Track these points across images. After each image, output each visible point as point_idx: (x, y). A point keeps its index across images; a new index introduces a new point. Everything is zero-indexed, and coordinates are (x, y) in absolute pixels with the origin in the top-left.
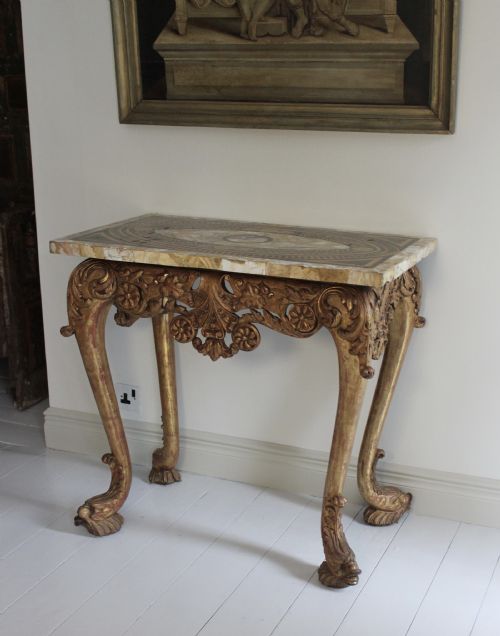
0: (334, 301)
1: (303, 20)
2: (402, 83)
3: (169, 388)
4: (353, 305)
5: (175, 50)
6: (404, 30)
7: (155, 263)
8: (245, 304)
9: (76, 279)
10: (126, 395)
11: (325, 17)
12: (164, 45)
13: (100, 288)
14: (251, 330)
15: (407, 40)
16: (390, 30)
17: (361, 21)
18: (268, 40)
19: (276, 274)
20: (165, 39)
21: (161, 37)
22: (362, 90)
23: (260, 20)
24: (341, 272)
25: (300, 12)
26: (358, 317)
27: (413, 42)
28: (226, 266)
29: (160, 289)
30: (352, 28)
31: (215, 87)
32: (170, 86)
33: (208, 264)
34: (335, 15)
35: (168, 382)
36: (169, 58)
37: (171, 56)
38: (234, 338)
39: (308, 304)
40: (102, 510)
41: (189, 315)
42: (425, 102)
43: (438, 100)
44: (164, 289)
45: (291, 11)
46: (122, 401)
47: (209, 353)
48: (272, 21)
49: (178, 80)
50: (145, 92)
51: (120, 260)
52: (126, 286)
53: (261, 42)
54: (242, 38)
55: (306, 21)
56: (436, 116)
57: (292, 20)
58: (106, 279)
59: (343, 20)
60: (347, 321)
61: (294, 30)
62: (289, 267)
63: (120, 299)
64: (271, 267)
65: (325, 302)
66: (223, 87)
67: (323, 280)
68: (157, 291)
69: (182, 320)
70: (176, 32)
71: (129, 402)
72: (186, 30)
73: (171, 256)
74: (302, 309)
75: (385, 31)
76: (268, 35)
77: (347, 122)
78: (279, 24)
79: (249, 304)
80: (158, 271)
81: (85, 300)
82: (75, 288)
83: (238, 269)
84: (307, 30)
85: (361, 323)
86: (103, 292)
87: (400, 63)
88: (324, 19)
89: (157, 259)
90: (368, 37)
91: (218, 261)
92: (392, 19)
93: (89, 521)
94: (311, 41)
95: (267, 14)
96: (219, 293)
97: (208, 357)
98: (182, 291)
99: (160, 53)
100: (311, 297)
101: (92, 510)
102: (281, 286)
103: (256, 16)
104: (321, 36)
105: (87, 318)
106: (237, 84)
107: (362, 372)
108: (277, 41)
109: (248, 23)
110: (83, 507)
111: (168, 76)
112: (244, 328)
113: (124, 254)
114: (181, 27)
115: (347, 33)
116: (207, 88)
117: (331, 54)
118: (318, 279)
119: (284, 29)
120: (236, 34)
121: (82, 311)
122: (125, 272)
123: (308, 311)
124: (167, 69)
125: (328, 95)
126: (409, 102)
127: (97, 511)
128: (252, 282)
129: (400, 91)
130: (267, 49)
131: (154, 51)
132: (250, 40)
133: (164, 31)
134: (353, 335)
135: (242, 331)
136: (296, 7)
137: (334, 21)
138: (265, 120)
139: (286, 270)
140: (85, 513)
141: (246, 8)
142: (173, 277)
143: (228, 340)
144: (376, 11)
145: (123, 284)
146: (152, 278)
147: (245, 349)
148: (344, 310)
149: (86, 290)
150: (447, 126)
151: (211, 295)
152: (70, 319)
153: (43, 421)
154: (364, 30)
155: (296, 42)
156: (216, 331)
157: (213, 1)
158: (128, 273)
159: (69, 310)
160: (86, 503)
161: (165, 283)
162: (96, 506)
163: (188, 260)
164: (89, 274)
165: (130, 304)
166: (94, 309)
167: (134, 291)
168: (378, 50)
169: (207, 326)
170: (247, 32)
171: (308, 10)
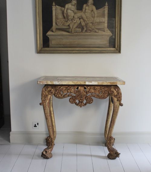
0: (112, 89)
1: (85, 29)
2: (108, 43)
3: (53, 120)
4: (118, 90)
5: (52, 36)
6: (109, 31)
7: (68, 84)
8: (90, 92)
9: (44, 90)
10: (35, 125)
13: (51, 92)
14: (91, 99)
15: (109, 33)
16: (106, 31)
17: (99, 29)
18: (77, 33)
19: (100, 84)
20: (49, 33)
21: (48, 32)
22: (99, 44)
23: (75, 29)
24: (116, 82)
25: (85, 27)
28: (87, 83)
30: (97, 31)
31: (63, 44)
32: (50, 44)
33: (82, 83)
34: (93, 28)
35: (53, 118)
36: (50, 37)
38: (87, 101)
40: (48, 152)
41: (75, 97)
42: (114, 47)
43: (117, 46)
44: (69, 91)
46: (34, 126)
47: (80, 106)
48: (77, 29)
49: (52, 42)
50: (43, 46)
51: (58, 84)
52: (58, 91)
53: (75, 34)
54: (70, 33)
55: (86, 29)
56: (117, 50)
57: (83, 29)
58: (52, 90)
59: (95, 29)
60: (116, 94)
61: (83, 31)
62: (103, 82)
63: (56, 94)
65: (110, 90)
66: (64, 44)
67: (111, 84)
68: (66, 91)
69: (73, 98)
70: (53, 31)
71: (36, 127)
73: (73, 82)
74: (104, 92)
75: (104, 31)
76: (76, 32)
77: (96, 51)
78: (80, 30)
79: (91, 92)
80: (67, 86)
81: (47, 95)
82: (44, 92)
83: (90, 84)
84: (86, 31)
85: (120, 94)
87: (108, 38)
88: (91, 29)
90: (101, 33)
91: (85, 82)
92: (106, 29)
93: (46, 155)
95: (76, 27)
96: (83, 90)
98: (73, 91)
99: (48, 36)
100: (107, 89)
102: (99, 87)
103: (73, 28)
104: (90, 32)
105: (47, 100)
106: (69, 43)
108: (79, 34)
109: (71, 30)
111: (50, 42)
112: (89, 98)
113: (59, 82)
114: (54, 30)
115: (96, 32)
116: (60, 44)
117: (93, 36)
119: (81, 31)
120: (69, 32)
121: (46, 98)
122: (57, 87)
123: (106, 92)
124: (50, 40)
125: (91, 46)
126: (110, 47)
128: (92, 87)
129: (108, 45)
131: (47, 36)
132: (72, 33)
134: (118, 97)
136: (83, 26)
137: (93, 29)
140: (44, 153)
141: (71, 26)
142: (71, 87)
144: (103, 27)
146: (65, 88)
147: (90, 103)
148: (115, 91)
149: (47, 93)
150: (120, 52)
151: (81, 91)
152: (42, 101)
153: (10, 135)
154: (100, 31)
155: (84, 34)
156: (82, 100)
157: (63, 24)
158: (58, 88)
159: (42, 99)
160: (44, 150)
161: (69, 89)
162: (47, 150)
163: (77, 83)
164: (48, 89)
165: (59, 95)
166: (49, 98)
167: (60, 92)
168: (103, 36)
169: (79, 99)
170: (71, 31)
171: (86, 27)
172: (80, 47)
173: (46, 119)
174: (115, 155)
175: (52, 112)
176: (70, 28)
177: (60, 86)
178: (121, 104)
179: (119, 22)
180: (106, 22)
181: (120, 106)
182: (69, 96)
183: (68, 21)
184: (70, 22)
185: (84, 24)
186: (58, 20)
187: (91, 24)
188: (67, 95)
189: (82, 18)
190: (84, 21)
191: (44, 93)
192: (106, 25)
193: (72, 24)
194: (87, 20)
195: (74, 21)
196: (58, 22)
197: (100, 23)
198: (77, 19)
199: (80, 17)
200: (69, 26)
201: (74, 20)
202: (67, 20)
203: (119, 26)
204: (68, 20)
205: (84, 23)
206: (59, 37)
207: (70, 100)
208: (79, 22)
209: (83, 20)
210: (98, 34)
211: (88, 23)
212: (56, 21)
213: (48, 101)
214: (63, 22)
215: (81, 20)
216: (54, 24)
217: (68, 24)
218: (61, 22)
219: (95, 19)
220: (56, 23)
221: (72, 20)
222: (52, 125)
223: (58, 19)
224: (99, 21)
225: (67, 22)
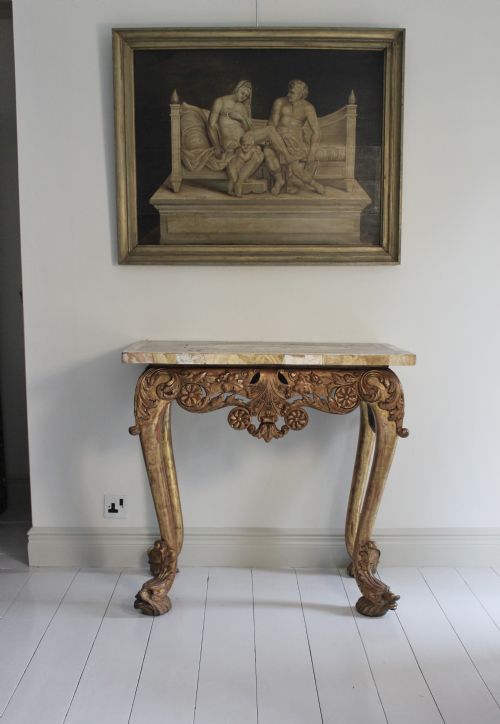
0: (373, 381)
1: (281, 182)
2: (359, 228)
3: (174, 486)
4: (391, 383)
5: (170, 204)
6: (361, 190)
7: (225, 363)
8: (299, 392)
9: (144, 384)
10: (113, 505)
11: (299, 181)
12: (160, 200)
13: (167, 390)
14: (302, 412)
15: (359, 195)
16: (350, 190)
17: (326, 183)
18: (251, 197)
19: (331, 362)
20: (160, 196)
21: (156, 194)
22: (327, 234)
23: (245, 181)
24: (384, 357)
25: (279, 176)
26: (395, 391)
27: (367, 199)
28: (289, 360)
29: (222, 386)
30: (320, 188)
31: (205, 234)
32: (163, 233)
33: (273, 360)
34: (306, 179)
35: (173, 482)
36: (163, 211)
37: (166, 209)
38: (287, 420)
39: (351, 386)
40: (159, 591)
41: (247, 406)
42: (379, 244)
43: (388, 240)
44: (226, 386)
45: (271, 176)
46: (110, 511)
47: (263, 436)
48: (254, 182)
49: (171, 228)
50: (139, 239)
51: (192, 363)
52: (189, 387)
53: (246, 198)
54: (229, 195)
55: (283, 183)
56: (388, 252)
57: (272, 182)
58: (171, 382)
59: (313, 182)
60: (385, 395)
61: (273, 189)
62: (342, 356)
63: (184, 398)
64: (327, 358)
65: (366, 384)
66: (211, 233)
67: (370, 364)
68: (219, 388)
69: (240, 411)
70: (171, 190)
71: (116, 511)
72: (180, 189)
73: (239, 356)
74: (346, 390)
75: (345, 190)
76: (252, 193)
77: (317, 258)
78: (263, 184)
79: (302, 390)
80: (220, 372)
81: (154, 401)
82: (142, 391)
83: (299, 362)
85: (397, 396)
87: (358, 214)
88: (299, 182)
89: (226, 359)
90: (332, 194)
91: (281, 357)
92: (352, 183)
93: (151, 602)
94: (287, 197)
95: (251, 177)
96: (276, 385)
97: (262, 440)
98: (242, 386)
99: (156, 207)
100: (354, 380)
101: (151, 592)
102: (328, 374)
103: (241, 178)
104: (295, 194)
105: (154, 418)
106: (225, 231)
107: (398, 433)
108: (259, 197)
109: (235, 184)
110: (142, 590)
111: (162, 225)
112: (296, 411)
113: (195, 358)
114: (176, 186)
115: (316, 192)
116: (197, 234)
117: (303, 207)
118: (365, 364)
119: (265, 188)
120: (225, 192)
121: (150, 412)
122: (189, 374)
123: (352, 391)
124: (162, 219)
125: (300, 239)
126: (364, 241)
127: (155, 593)
128: (303, 373)
129: (358, 235)
130: (249, 203)
131: (152, 207)
132: (236, 196)
133: (160, 190)
134: (392, 405)
135: (294, 413)
136: (274, 172)
137: (305, 182)
138: (251, 258)
139: (339, 359)
140: (145, 595)
141: (233, 172)
142: (234, 375)
143: (280, 423)
144: (340, 176)
145: (186, 385)
146: (215, 378)
147: (297, 428)
148: (382, 388)
149: (154, 393)
150: (396, 259)
151: (269, 387)
152: (137, 419)
153: (27, 541)
154: (329, 190)
155: (278, 198)
156: (271, 417)
157: (205, 166)
158: (191, 376)
159: (136, 412)
160: (144, 587)
161: (227, 381)
162: (153, 587)
163: (255, 358)
164: (155, 379)
165: (192, 402)
166: (160, 409)
167: (197, 390)
168: (339, 205)
169: (262, 414)
170: (234, 190)
171: (285, 175)
172: (263, 244)
173: (152, 480)
174: (383, 602)
175: (170, 462)
176: (228, 178)
177: (199, 371)
178: (403, 430)
179: (394, 159)
180: (351, 159)
181: (399, 438)
182: (226, 403)
183: (224, 156)
184: (228, 160)
185: (278, 166)
186: (188, 153)
187: (301, 166)
188: (220, 401)
189: (271, 146)
190: (277, 154)
191: (144, 394)
192: (350, 168)
193: (238, 164)
194: (285, 150)
195: (242, 155)
196: (191, 158)
197: (329, 162)
198: (253, 150)
199: (263, 143)
200: (225, 170)
201: (245, 153)
202: (218, 152)
203: (393, 171)
204: (223, 150)
205: (276, 161)
206: (194, 210)
207: (230, 416)
208: (260, 159)
209: (275, 151)
210: (324, 198)
211: (289, 160)
212: (182, 157)
213: (156, 421)
214: (207, 158)
215: (268, 151)
216: (176, 165)
217: (223, 166)
218: (199, 157)
219: (314, 148)
220: (183, 163)
221: (235, 152)
222: (168, 504)
223: (189, 149)
224: (325, 154)
225: (219, 157)
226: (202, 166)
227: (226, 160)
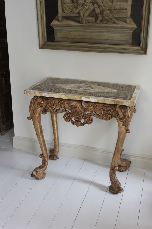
0: (118, 110)
1: (100, 18)
2: (131, 39)
4: (124, 111)
5: (58, 26)
6: (133, 23)
8: (89, 110)
9: (33, 102)
11: (108, 18)
12: (54, 24)
13: (41, 105)
14: (90, 118)
16: (128, 22)
17: (119, 19)
18: (89, 24)
19: (100, 102)
20: (54, 23)
21: (53, 22)
22: (118, 40)
23: (86, 18)
24: (121, 102)
25: (99, 16)
26: (126, 115)
27: (135, 26)
28: (84, 99)
29: (61, 105)
30: (116, 21)
31: (71, 38)
32: (56, 37)
33: (78, 98)
34: (110, 17)
36: (56, 28)
37: (57, 28)
38: (85, 120)
39: (109, 111)
40: (40, 172)
41: (70, 113)
42: (139, 45)
43: (143, 44)
44: (62, 105)
45: (96, 15)
47: (76, 125)
48: (90, 18)
49: (59, 35)
50: (47, 39)
51: (48, 97)
52: (49, 104)
53: (87, 24)
54: (81, 23)
55: (101, 19)
56: (142, 49)
57: (97, 18)
58: (42, 102)
59: (113, 19)
60: (122, 116)
61: (97, 21)
62: (104, 100)
63: (47, 108)
64: (99, 100)
65: (115, 110)
66: (73, 38)
68: (60, 106)
69: (67, 115)
70: (58, 20)
72: (62, 20)
73: (65, 96)
74: (107, 112)
75: (126, 22)
76: (89, 22)
77: (113, 50)
78: (93, 19)
79: (90, 110)
80: (60, 100)
81: (36, 109)
82: (32, 105)
83: (88, 100)
84: (101, 21)
85: (127, 117)
86: (42, 106)
87: (131, 32)
88: (107, 18)
89: (61, 97)
90: (121, 24)
91: (81, 98)
92: (129, 19)
93: (36, 175)
94: (102, 25)
95: (89, 16)
96: (80, 107)
97: (76, 126)
98: (67, 106)
99: (53, 27)
100: (110, 108)
101: (37, 172)
102: (101, 105)
104: (106, 23)
105: (36, 114)
106: (78, 37)
107: (126, 131)
108: (91, 24)
109: (82, 18)
110: (34, 171)
111: (55, 34)
112: (88, 117)
113: (49, 95)
114: (60, 19)
115: (114, 23)
116: (68, 38)
118: (114, 104)
119: (94, 21)
120: (78, 22)
121: (35, 112)
122: (49, 100)
123: (109, 113)
124: (55, 32)
125: (107, 42)
126: (133, 44)
127: (38, 172)
128: (91, 103)
129: (131, 41)
130: (88, 27)
131: (51, 27)
132: (83, 24)
133: (54, 20)
134: (124, 120)
135: (87, 118)
136: (98, 14)
137: (110, 19)
138: (88, 49)
139: (103, 101)
140: (34, 173)
141: (82, 14)
142: (65, 101)
143: (82, 121)
144: (124, 16)
145: (48, 103)
146: (58, 102)
147: (88, 124)
148: (120, 112)
149: (36, 105)
150: (145, 53)
151: (78, 107)
152: (31, 114)
153: (13, 140)
155: (98, 25)
156: (79, 118)
157: (71, 11)
159: (30, 111)
160: (35, 169)
161: (62, 104)
162: (38, 170)
163: (71, 97)
164: (37, 101)
165: (50, 109)
166: (39, 111)
167: (52, 106)
168: (124, 28)
169: (76, 117)
170: (82, 21)
171: (102, 15)
172: (93, 43)
173: (38, 135)
174: (117, 190)
176: (80, 17)
177: (52, 99)
178: (128, 130)
179: (147, 10)
180: (129, 9)
181: (127, 134)
182: (62, 111)
183: (78, 7)
184: (80, 9)
185: (99, 11)
186: (64, 5)
187: (108, 12)
188: (60, 110)
189: (97, 3)
190: (99, 6)
192: (129, 13)
193: (83, 11)
194: (102, 5)
195: (85, 7)
196: (65, 8)
197: (121, 10)
198: (89, 5)
199: (94, 2)
200: (79, 13)
201: (86, 6)
202: (76, 5)
203: (146, 15)
204: (78, 5)
205: (98, 9)
206: (67, 28)
207: (64, 116)
208: (92, 8)
209: (98, 5)
211: (104, 9)
212: (62, 7)
213: (37, 115)
214: (72, 8)
215: (95, 5)
216: (60, 10)
217: (78, 11)
218: (68, 7)
219: (114, 4)
220: (62, 10)
221: (82, 5)
222: (44, 143)
223: (65, 4)
224: (119, 7)
225: (76, 8)
226: (70, 11)
227: (79, 8)
